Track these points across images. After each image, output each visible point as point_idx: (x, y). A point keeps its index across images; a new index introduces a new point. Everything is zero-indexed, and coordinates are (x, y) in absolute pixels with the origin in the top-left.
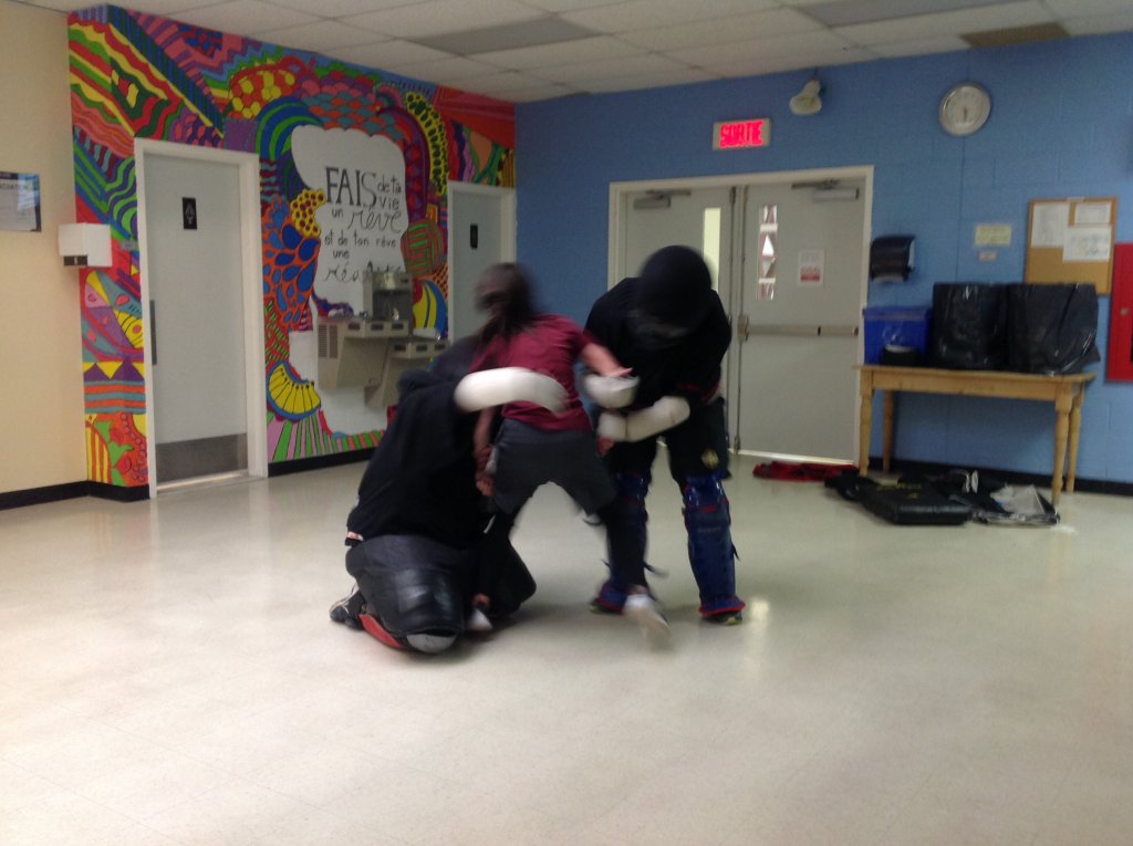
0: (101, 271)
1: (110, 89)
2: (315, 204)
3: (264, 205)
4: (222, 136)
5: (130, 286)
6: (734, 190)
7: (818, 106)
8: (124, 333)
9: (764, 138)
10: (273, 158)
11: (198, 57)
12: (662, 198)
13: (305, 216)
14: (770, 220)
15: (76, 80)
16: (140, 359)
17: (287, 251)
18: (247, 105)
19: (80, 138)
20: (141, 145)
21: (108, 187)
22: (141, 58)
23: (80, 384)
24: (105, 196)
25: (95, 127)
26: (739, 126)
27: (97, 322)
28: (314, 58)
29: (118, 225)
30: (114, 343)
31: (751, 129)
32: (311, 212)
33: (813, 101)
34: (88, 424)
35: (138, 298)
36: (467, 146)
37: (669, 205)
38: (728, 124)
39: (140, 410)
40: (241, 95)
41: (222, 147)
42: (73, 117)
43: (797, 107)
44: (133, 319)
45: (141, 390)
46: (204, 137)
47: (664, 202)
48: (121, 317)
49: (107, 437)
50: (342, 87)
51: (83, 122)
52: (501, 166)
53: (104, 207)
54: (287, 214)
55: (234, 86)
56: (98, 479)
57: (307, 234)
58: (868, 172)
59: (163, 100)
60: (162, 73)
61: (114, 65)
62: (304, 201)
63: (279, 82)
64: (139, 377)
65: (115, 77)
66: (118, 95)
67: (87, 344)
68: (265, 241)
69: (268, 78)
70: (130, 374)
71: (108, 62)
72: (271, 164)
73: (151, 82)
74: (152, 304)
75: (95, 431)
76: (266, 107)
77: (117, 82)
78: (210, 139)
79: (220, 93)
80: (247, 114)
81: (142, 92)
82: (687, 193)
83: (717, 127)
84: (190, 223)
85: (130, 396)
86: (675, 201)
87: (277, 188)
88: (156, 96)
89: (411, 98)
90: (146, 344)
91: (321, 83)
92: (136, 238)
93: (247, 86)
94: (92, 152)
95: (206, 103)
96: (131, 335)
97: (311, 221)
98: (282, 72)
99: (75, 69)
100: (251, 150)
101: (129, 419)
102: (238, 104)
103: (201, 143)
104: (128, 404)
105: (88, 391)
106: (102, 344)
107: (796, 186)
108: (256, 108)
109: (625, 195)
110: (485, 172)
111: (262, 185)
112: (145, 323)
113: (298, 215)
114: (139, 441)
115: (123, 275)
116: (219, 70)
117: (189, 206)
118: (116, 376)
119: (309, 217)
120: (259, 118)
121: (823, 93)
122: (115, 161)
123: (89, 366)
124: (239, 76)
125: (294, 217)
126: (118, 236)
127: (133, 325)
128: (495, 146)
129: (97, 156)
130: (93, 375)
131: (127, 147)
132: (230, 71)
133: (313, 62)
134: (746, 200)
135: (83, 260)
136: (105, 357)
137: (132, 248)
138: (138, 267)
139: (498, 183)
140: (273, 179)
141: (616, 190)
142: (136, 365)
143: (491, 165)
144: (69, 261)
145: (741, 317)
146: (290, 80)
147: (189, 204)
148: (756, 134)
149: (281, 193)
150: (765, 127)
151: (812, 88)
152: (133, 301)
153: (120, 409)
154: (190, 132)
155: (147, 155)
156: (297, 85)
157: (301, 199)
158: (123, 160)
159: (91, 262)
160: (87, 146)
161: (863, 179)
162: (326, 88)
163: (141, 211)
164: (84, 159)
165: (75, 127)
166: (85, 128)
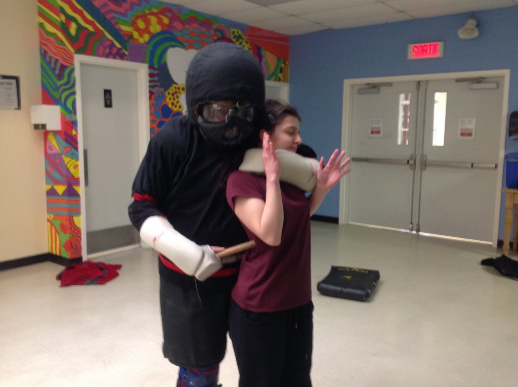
0: (56, 133)
1: (59, 24)
2: (180, 92)
3: (151, 93)
4: (126, 53)
5: (72, 142)
10: (156, 66)
11: (112, 6)
12: (375, 87)
13: (174, 99)
15: (42, 20)
16: (78, 184)
17: (164, 119)
18: (141, 36)
19: (44, 54)
21: (59, 83)
22: (79, 7)
23: (44, 198)
27: (53, 161)
28: (180, 8)
29: (64, 106)
31: (432, 47)
32: (177, 97)
33: (473, 30)
34: (48, 220)
35: (76, 148)
36: (264, 60)
37: (379, 92)
39: (78, 214)
40: (137, 29)
41: (127, 60)
44: (73, 161)
46: (116, 54)
47: (375, 90)
48: (66, 160)
49: (59, 228)
50: (196, 25)
52: (281, 71)
53: (57, 95)
54: (164, 98)
55: (134, 24)
57: (175, 109)
58: (506, 73)
59: (92, 32)
60: (92, 16)
61: (63, 11)
62: (174, 91)
63: (160, 22)
65: (63, 18)
66: (64, 28)
67: (48, 174)
68: (151, 114)
69: (153, 20)
70: (71, 193)
71: (57, 8)
72: (155, 69)
73: (84, 21)
74: (85, 152)
75: (52, 224)
76: (153, 36)
77: (64, 21)
78: (122, 57)
79: (125, 28)
80: (141, 40)
81: (80, 28)
82: (390, 84)
83: (411, 47)
84: (108, 104)
85: (73, 206)
86: (382, 89)
87: (158, 84)
88: (87, 29)
89: (233, 33)
90: (81, 175)
91: (183, 23)
92: (75, 113)
93: (141, 24)
94: (50, 63)
95: (117, 34)
96: (72, 170)
97: (178, 102)
98: (161, 16)
99: (41, 14)
100: (143, 61)
102: (136, 35)
103: (114, 58)
105: (48, 202)
107: (458, 80)
108: (147, 37)
109: (353, 86)
110: (273, 74)
111: (150, 82)
112: (81, 163)
113: (170, 99)
114: (76, 231)
115: (68, 136)
116: (124, 15)
117: (108, 94)
119: (176, 100)
120: (148, 43)
122: (63, 67)
123: (49, 187)
124: (138, 17)
125: (168, 100)
126: (65, 112)
127: (73, 165)
128: (279, 59)
130: (51, 193)
131: (70, 59)
132: (131, 15)
133: (179, 11)
134: (426, 90)
135: (44, 126)
136: (57, 183)
137: (73, 119)
138: (76, 130)
139: (279, 80)
140: (156, 79)
141: (348, 83)
142: (76, 188)
143: (276, 70)
145: (422, 155)
146: (166, 21)
147: (108, 93)
148: (435, 50)
149: (160, 86)
150: (440, 46)
151: (472, 23)
152: (73, 150)
155: (82, 64)
156: (170, 25)
157: (172, 89)
158: (68, 67)
162: (187, 26)
163: (78, 98)
164: (46, 66)
165: (41, 48)
166: (46, 49)
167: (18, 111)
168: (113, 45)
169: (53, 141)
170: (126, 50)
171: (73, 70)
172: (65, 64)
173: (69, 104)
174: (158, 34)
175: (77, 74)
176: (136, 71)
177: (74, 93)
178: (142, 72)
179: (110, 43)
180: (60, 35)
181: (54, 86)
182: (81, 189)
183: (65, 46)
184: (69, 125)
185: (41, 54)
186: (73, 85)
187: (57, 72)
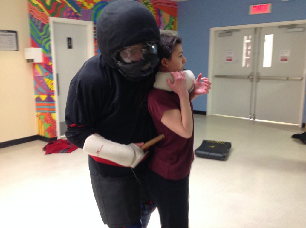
0: (40, 64)
3: (95, 39)
5: (49, 69)
6: (256, 29)
8: (47, 86)
12: (229, 32)
23: (34, 103)
25: (36, 13)
26: (259, 6)
29: (44, 48)
30: (44, 88)
31: (264, 7)
34: (37, 116)
35: (52, 73)
36: (162, 17)
37: (231, 35)
38: (255, 6)
41: (81, 19)
42: (29, 9)
45: (54, 105)
48: (46, 80)
49: (43, 120)
51: (32, 11)
56: (41, 135)
64: (53, 101)
67: (36, 89)
70: (50, 100)
74: (57, 75)
75: (39, 119)
76: (96, 4)
80: (89, 7)
82: (238, 30)
83: (251, 7)
84: (70, 47)
90: (55, 88)
92: (50, 52)
96: (50, 86)
101: (50, 115)
102: (85, 4)
103: (73, 18)
104: (50, 109)
106: (41, 89)
107: (280, 27)
110: (168, 26)
111: (94, 32)
114: (53, 122)
115: (47, 66)
118: (46, 100)
123: (36, 96)
126: (45, 52)
127: (50, 83)
128: (171, 16)
129: (36, 24)
130: (38, 100)
131: (47, 20)
134: (260, 33)
135: (32, 60)
136: (42, 94)
137: (49, 56)
138: (51, 62)
141: (213, 30)
142: (52, 96)
143: (169, 23)
144: (28, 61)
147: (69, 39)
150: (269, 6)
153: (48, 111)
154: (69, 14)
155: (54, 23)
159: (36, 61)
160: (34, 20)
167: (17, 51)
169: (38, 69)
170: (80, 13)
172: (45, 23)
173: (47, 47)
174: (99, 3)
175: (51, 29)
176: (85, 26)
177: (49, 40)
178: (89, 26)
179: (70, 9)
180: (41, 5)
181: (38, 36)
182: (55, 97)
183: (44, 12)
184: (47, 59)
185: (30, 17)
186: (49, 36)
187: (39, 27)
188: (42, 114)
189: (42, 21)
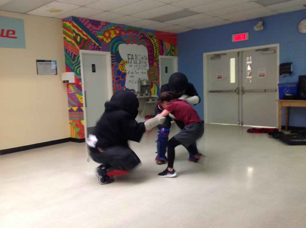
0: (72, 84)
1: (73, 38)
2: (125, 64)
3: (112, 65)
4: (101, 48)
5: (79, 87)
6: (239, 52)
7: (262, 28)
8: (78, 100)
9: (247, 38)
10: (114, 53)
11: (94, 28)
12: (218, 56)
13: (122, 67)
14: (249, 60)
15: (65, 36)
16: (82, 106)
17: (119, 77)
18: (107, 40)
19: (66, 50)
20: (81, 52)
21: (73, 63)
22: (81, 29)
23: (68, 113)
24: (73, 65)
25: (70, 47)
26: (239, 35)
27: (72, 97)
28: (124, 26)
29: (76, 72)
30: (76, 102)
31: (243, 35)
32: (124, 66)
33: (261, 26)
34: (70, 123)
35: (81, 90)
36: (164, 46)
37: (220, 58)
38: (236, 35)
39: (83, 119)
40: (105, 37)
41: (101, 51)
42: (64, 45)
43: (256, 29)
44: (80, 96)
45: (83, 114)
46: (97, 48)
47: (219, 57)
48: (77, 95)
49: (75, 126)
50: (131, 33)
51: (67, 46)
52: (173, 51)
53: (72, 68)
54: (118, 67)
55: (104, 35)
56: (73, 137)
57: (123, 72)
58: (277, 45)
59: (86, 39)
60: (86, 32)
61: (74, 31)
62: (122, 63)
63: (115, 33)
64: (82, 111)
65: (74, 34)
66: (75, 39)
67: (69, 103)
68: (113, 74)
69: (112, 32)
70: (80, 110)
71: (72, 30)
72: (114, 54)
73: (83, 35)
74: (85, 92)
75: (72, 125)
76: (112, 39)
77: (75, 36)
78: (99, 50)
79: (100, 37)
80: (107, 42)
81: (81, 38)
82: (225, 54)
83: (233, 36)
84: (94, 71)
85: (80, 116)
86: (222, 57)
87: (115, 60)
88: (84, 39)
89: (149, 34)
90: (84, 102)
91: (126, 32)
92: (80, 75)
93: (107, 35)
94: (69, 54)
95: (97, 40)
96: (80, 100)
97: (124, 68)
98: (116, 30)
99: (64, 33)
100: (109, 51)
101: (80, 122)
102: (105, 39)
103: (96, 50)
104: (80, 117)
105: (70, 115)
106: (73, 103)
107: (257, 50)
108: (109, 40)
109: (208, 56)
110: (169, 53)
111: (112, 60)
112: (83, 97)
113: (121, 67)
114: (82, 127)
115: (78, 85)
116: (100, 31)
118: (77, 111)
119: (124, 67)
120: (110, 42)
121: (263, 24)
122: (75, 56)
123: (70, 108)
124: (105, 32)
125: (120, 68)
126: (76, 75)
128: (172, 45)
129: (70, 55)
130: (71, 110)
131: (78, 52)
132: (103, 31)
133: (124, 27)
134: (242, 55)
135: (68, 81)
136: (74, 106)
137: (80, 78)
138: (81, 82)
139: (172, 55)
140: (114, 58)
141: (205, 55)
142: (81, 108)
143: (170, 51)
144: (64, 82)
145: (242, 88)
146: (118, 32)
147: (93, 66)
148: (245, 37)
149: (116, 62)
150: (247, 35)
151: (260, 23)
152: (80, 91)
153: (78, 119)
154: (93, 47)
155: (83, 54)
156: (120, 34)
157: (121, 63)
158: (77, 55)
159: (70, 82)
160: (68, 52)
161: (276, 47)
162: (127, 34)
163: (82, 68)
164: (67, 56)
165: (65, 48)
166: (67, 48)
167: (56, 75)
168: (95, 45)
169: (71, 87)
170: (101, 46)
171: (79, 57)
172: (76, 54)
173: (78, 72)
174: (115, 38)
175: (81, 58)
176: (105, 55)
177: (80, 67)
178: (108, 55)
179: (94, 44)
180: (73, 42)
181: (71, 64)
182: (84, 108)
183: (75, 46)
184: (78, 80)
185: (65, 51)
186: (79, 63)
187: (72, 58)
188: (74, 121)
189: (74, 53)
